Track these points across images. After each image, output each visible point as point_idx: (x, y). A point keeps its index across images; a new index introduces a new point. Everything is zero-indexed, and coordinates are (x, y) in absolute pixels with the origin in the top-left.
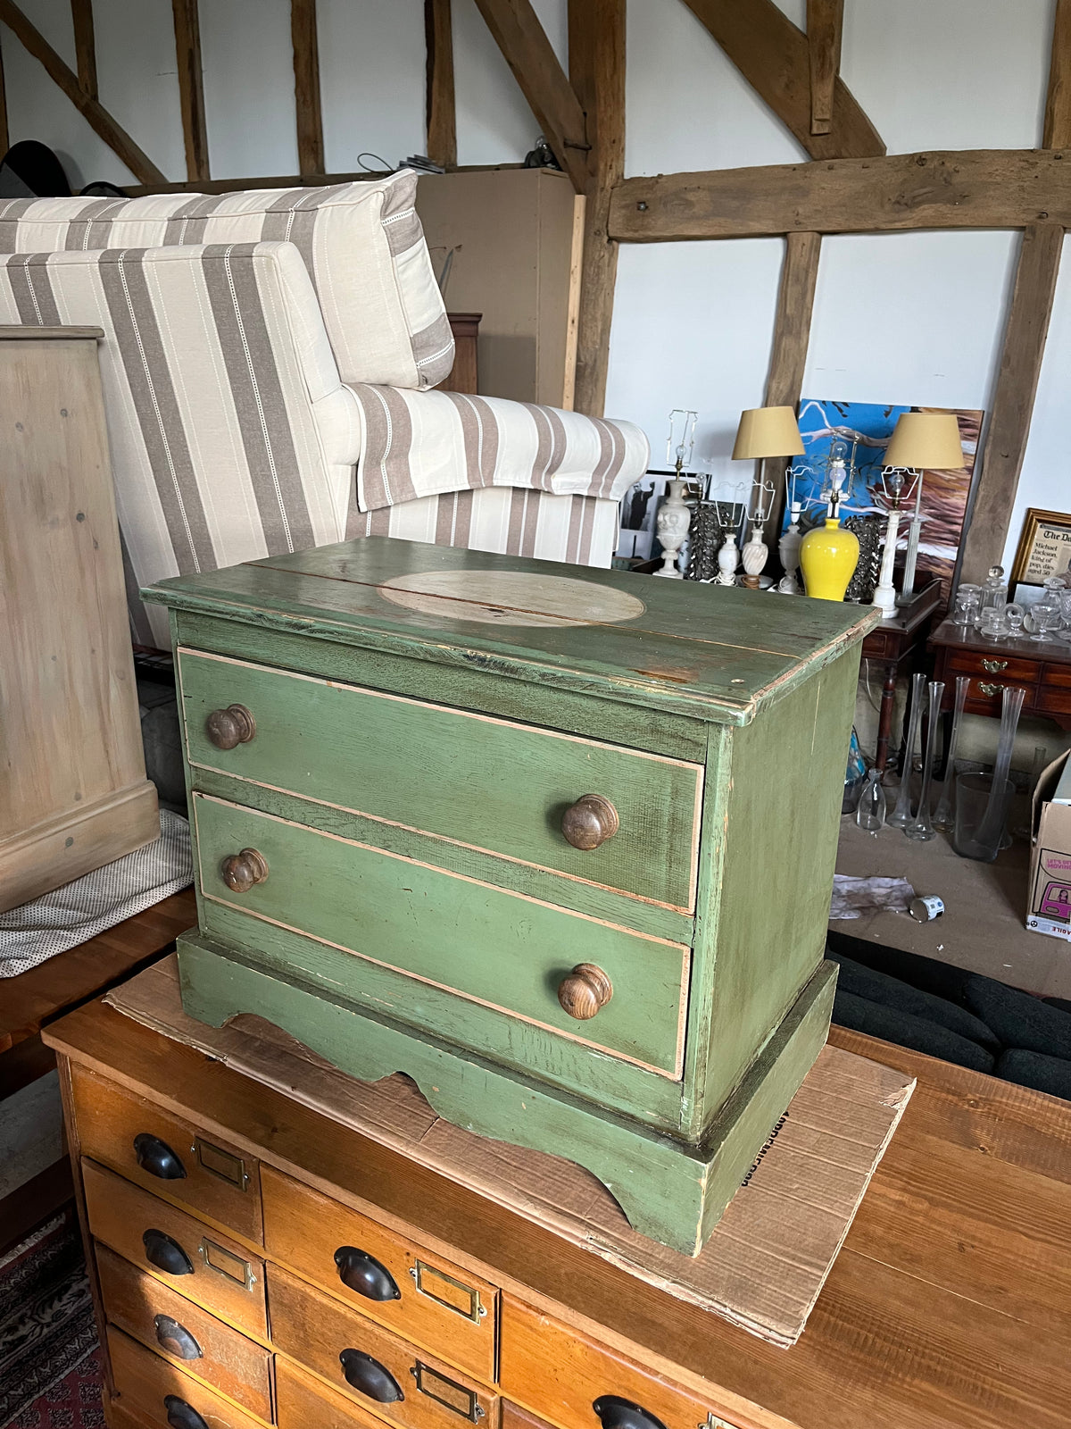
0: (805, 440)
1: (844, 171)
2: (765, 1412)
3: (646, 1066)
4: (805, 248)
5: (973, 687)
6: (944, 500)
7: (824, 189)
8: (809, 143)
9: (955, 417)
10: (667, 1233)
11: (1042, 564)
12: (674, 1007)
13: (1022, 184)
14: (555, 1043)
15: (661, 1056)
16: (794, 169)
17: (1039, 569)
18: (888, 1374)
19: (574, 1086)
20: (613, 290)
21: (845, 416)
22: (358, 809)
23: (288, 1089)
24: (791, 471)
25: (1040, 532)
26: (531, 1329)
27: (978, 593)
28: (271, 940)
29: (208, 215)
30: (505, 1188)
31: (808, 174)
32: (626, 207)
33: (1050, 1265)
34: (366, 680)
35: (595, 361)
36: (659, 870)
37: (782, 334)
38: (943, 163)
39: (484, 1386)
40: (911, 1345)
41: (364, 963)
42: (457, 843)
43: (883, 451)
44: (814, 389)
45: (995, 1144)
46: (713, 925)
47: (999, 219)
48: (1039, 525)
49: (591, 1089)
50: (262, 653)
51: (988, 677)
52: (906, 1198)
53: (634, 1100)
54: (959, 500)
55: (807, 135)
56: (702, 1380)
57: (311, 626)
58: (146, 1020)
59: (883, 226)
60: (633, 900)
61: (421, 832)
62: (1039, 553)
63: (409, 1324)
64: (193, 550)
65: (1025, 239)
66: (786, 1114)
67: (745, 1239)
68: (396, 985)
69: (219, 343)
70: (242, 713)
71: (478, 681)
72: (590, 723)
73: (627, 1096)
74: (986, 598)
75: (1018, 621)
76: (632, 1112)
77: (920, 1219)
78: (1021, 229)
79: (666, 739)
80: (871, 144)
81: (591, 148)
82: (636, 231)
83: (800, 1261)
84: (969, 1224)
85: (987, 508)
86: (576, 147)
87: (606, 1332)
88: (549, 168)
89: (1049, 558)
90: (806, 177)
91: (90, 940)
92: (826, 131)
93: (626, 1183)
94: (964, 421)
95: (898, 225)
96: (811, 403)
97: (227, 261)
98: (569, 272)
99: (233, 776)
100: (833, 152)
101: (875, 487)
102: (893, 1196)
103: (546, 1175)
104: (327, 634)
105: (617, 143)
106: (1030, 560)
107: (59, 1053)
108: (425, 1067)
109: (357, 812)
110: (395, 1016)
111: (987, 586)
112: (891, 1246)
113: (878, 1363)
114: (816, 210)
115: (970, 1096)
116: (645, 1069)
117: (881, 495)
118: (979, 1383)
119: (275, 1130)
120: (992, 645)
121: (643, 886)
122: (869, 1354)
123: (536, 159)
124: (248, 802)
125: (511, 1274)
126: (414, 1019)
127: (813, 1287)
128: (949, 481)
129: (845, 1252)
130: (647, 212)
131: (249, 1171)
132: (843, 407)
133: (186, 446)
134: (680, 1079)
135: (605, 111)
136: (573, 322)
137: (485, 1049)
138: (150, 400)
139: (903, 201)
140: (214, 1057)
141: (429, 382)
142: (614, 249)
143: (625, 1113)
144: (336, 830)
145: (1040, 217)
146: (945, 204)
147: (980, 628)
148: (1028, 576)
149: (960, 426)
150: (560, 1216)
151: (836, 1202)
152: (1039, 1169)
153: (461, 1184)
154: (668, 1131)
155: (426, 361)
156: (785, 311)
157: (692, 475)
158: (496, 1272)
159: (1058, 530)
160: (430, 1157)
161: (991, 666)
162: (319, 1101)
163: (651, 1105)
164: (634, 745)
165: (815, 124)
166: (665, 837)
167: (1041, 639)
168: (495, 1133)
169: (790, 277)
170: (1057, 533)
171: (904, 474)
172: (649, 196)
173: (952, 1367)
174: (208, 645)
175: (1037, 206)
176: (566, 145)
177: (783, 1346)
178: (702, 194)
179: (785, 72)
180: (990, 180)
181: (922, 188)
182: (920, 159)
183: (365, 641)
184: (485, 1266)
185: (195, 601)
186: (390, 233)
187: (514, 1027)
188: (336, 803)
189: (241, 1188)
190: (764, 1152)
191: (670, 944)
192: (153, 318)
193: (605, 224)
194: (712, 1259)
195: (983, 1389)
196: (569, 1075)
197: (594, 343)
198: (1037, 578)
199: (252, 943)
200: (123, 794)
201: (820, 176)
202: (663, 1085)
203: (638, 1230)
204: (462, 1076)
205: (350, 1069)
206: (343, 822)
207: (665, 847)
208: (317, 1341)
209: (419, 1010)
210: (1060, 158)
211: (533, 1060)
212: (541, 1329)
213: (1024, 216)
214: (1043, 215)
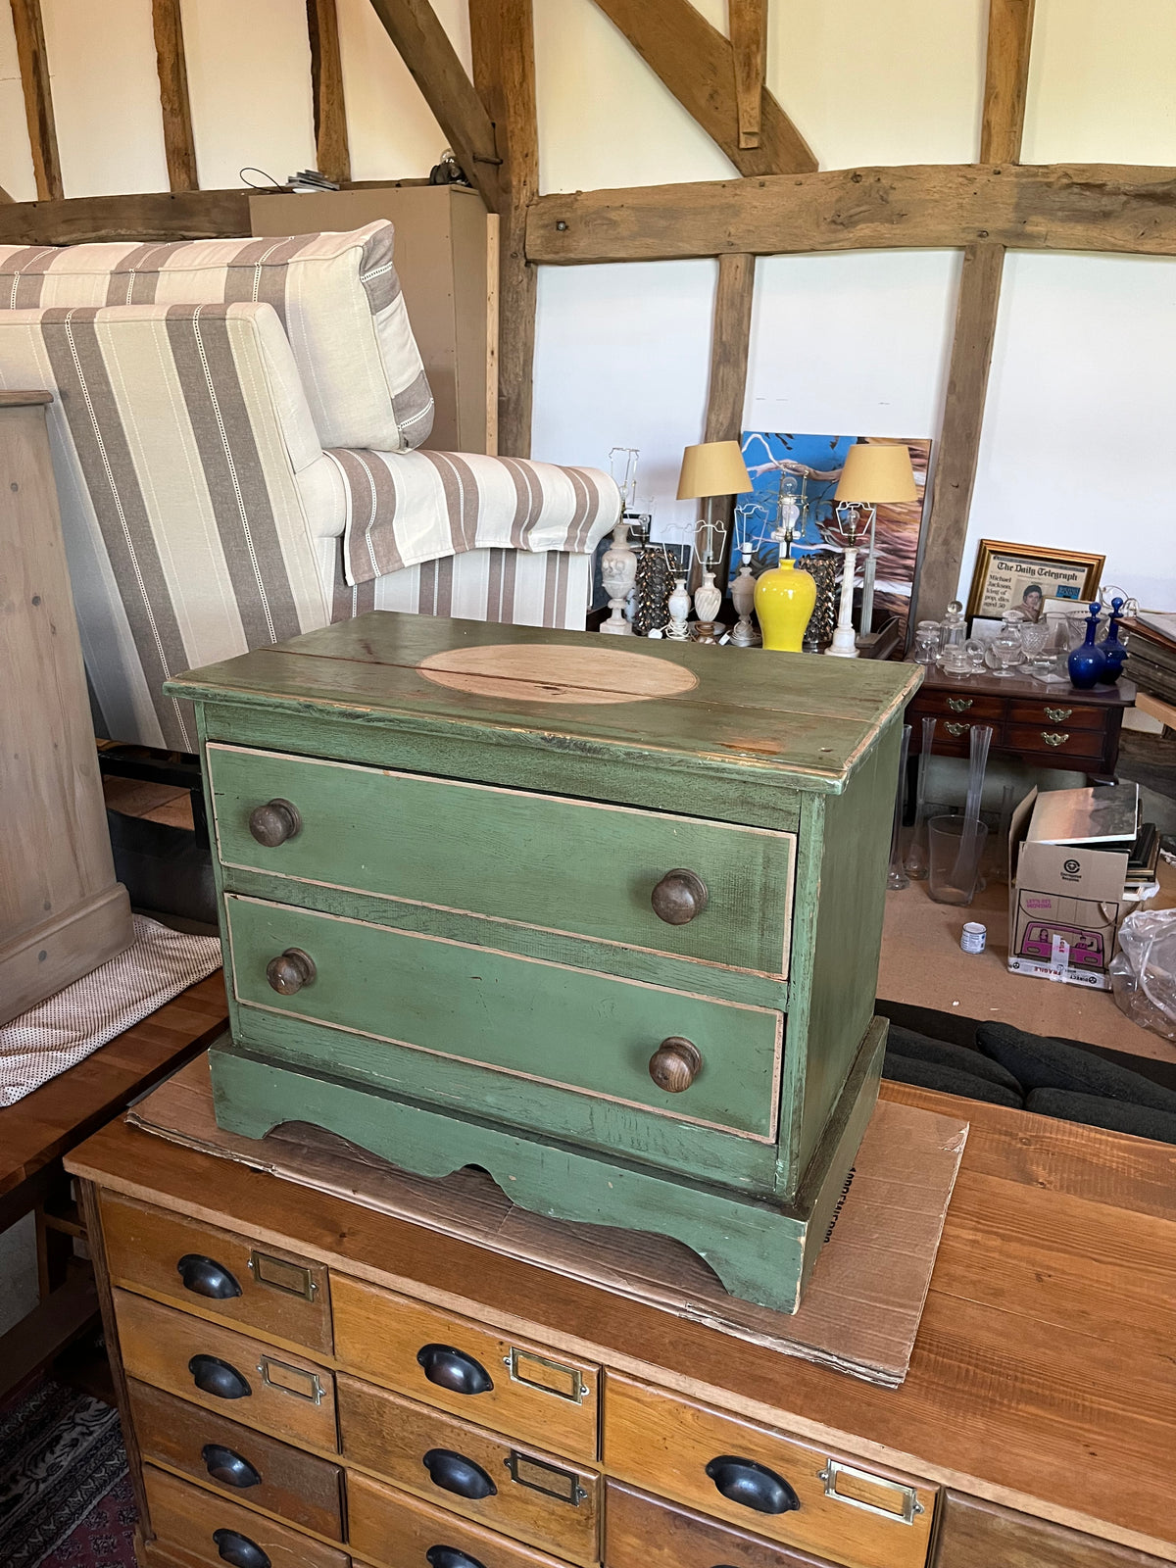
0: (752, 474)
1: (776, 189)
2: (887, 1450)
3: (742, 1134)
4: (739, 270)
5: (939, 726)
6: (896, 534)
7: (756, 207)
8: (738, 159)
9: (906, 447)
10: (765, 1294)
11: (997, 597)
12: (769, 1072)
13: (960, 201)
14: (641, 1118)
15: (754, 1121)
16: (724, 186)
17: (994, 602)
18: (993, 1401)
19: (663, 1160)
20: (533, 317)
21: (789, 448)
22: (421, 900)
23: (350, 1193)
24: (741, 510)
25: (994, 563)
26: (638, 1400)
27: (937, 629)
28: (319, 1042)
29: (159, 269)
30: (593, 1268)
31: (739, 191)
32: (545, 226)
33: (1123, 1286)
34: (426, 767)
35: (519, 395)
36: (751, 940)
37: (719, 363)
38: (879, 179)
39: (584, 1467)
40: (1010, 1372)
41: (428, 1057)
42: (532, 927)
43: (834, 484)
44: (757, 419)
45: (1052, 1178)
46: (807, 989)
47: (939, 238)
48: (992, 556)
49: (681, 1161)
50: (307, 745)
51: (955, 717)
52: (979, 1237)
53: (725, 1168)
54: (911, 533)
55: (734, 148)
56: (821, 1426)
57: (368, 715)
58: (178, 1137)
59: (821, 245)
60: (724, 971)
61: (492, 919)
62: (994, 585)
63: (502, 1414)
64: (155, 632)
65: (966, 260)
66: (853, 1170)
67: (838, 1292)
68: (464, 1077)
69: (186, 412)
70: (284, 808)
71: (553, 762)
72: (676, 799)
73: (719, 1164)
74: (946, 635)
75: (980, 657)
76: (725, 1180)
77: (996, 1255)
78: (960, 248)
79: (756, 810)
80: (804, 161)
81: (502, 162)
82: (557, 253)
83: (893, 1304)
84: (1041, 1255)
85: (940, 540)
86: (486, 161)
87: (719, 1392)
88: (459, 185)
89: (1003, 590)
90: (736, 195)
91: (85, 1059)
92: (756, 145)
93: (720, 1249)
94: (915, 451)
95: (835, 245)
96: (753, 436)
97: (195, 324)
98: (485, 299)
99: (273, 874)
100: (762, 168)
101: (824, 522)
102: (967, 1237)
103: (632, 1251)
104: (387, 723)
105: (530, 156)
106: (985, 594)
107: (84, 1179)
108: (501, 1157)
109: (419, 903)
110: (463, 1108)
111: (945, 622)
112: (973, 1283)
113: (983, 1392)
114: (749, 231)
115: (1021, 1135)
116: (737, 1136)
117: (832, 532)
118: (1079, 1401)
119: (343, 1235)
120: (956, 683)
121: (734, 956)
122: (973, 1384)
123: (440, 175)
124: (291, 902)
125: (616, 1348)
126: (484, 1109)
127: (910, 1327)
128: (899, 513)
129: (932, 1294)
130: (568, 232)
131: (317, 1280)
132: (787, 439)
133: (147, 521)
134: (774, 1142)
135: (516, 122)
136: (492, 353)
137: (565, 1132)
138: (103, 472)
139: (839, 221)
140: (261, 1168)
141: (410, 445)
142: (532, 273)
143: (717, 1182)
144: (395, 923)
145: (981, 236)
146: (882, 223)
147: (943, 667)
148: (984, 610)
149: (912, 456)
150: (655, 1289)
151: (917, 1245)
152: (1096, 1198)
153: (549, 1269)
154: (763, 1194)
155: (408, 423)
156: (721, 339)
157: (635, 517)
158: (601, 1349)
159: (1011, 561)
160: (513, 1246)
161: (956, 705)
162: (384, 1202)
163: (744, 1171)
164: (723, 818)
165: (742, 137)
166: (757, 907)
167: (1004, 674)
168: (579, 1216)
169: (724, 302)
170: (1010, 564)
171: (859, 509)
172: (568, 215)
173: (1052, 1389)
174: (242, 739)
175: (977, 224)
176: (475, 159)
177: (893, 1386)
178: (624, 213)
179: (709, 82)
180: (928, 197)
181: (858, 205)
182: (855, 176)
183: (431, 728)
184: (589, 1344)
185: (231, 693)
186: (370, 289)
187: (597, 1108)
188: (394, 894)
189: (308, 1299)
190: (839, 1208)
191: (762, 1010)
192: (107, 383)
193: (522, 245)
194: (809, 1314)
195: (1084, 1405)
196: (655, 1149)
197: (517, 375)
198: (992, 611)
199: (295, 1046)
200: (94, 899)
201: (750, 195)
202: (756, 1149)
203: (735, 1294)
204: (542, 1161)
205: (414, 1167)
206: (402, 913)
207: (757, 916)
208: (397, 1446)
209: (490, 1099)
210: (999, 173)
211: (617, 1139)
212: (649, 1400)
213: (962, 235)
214: (983, 234)
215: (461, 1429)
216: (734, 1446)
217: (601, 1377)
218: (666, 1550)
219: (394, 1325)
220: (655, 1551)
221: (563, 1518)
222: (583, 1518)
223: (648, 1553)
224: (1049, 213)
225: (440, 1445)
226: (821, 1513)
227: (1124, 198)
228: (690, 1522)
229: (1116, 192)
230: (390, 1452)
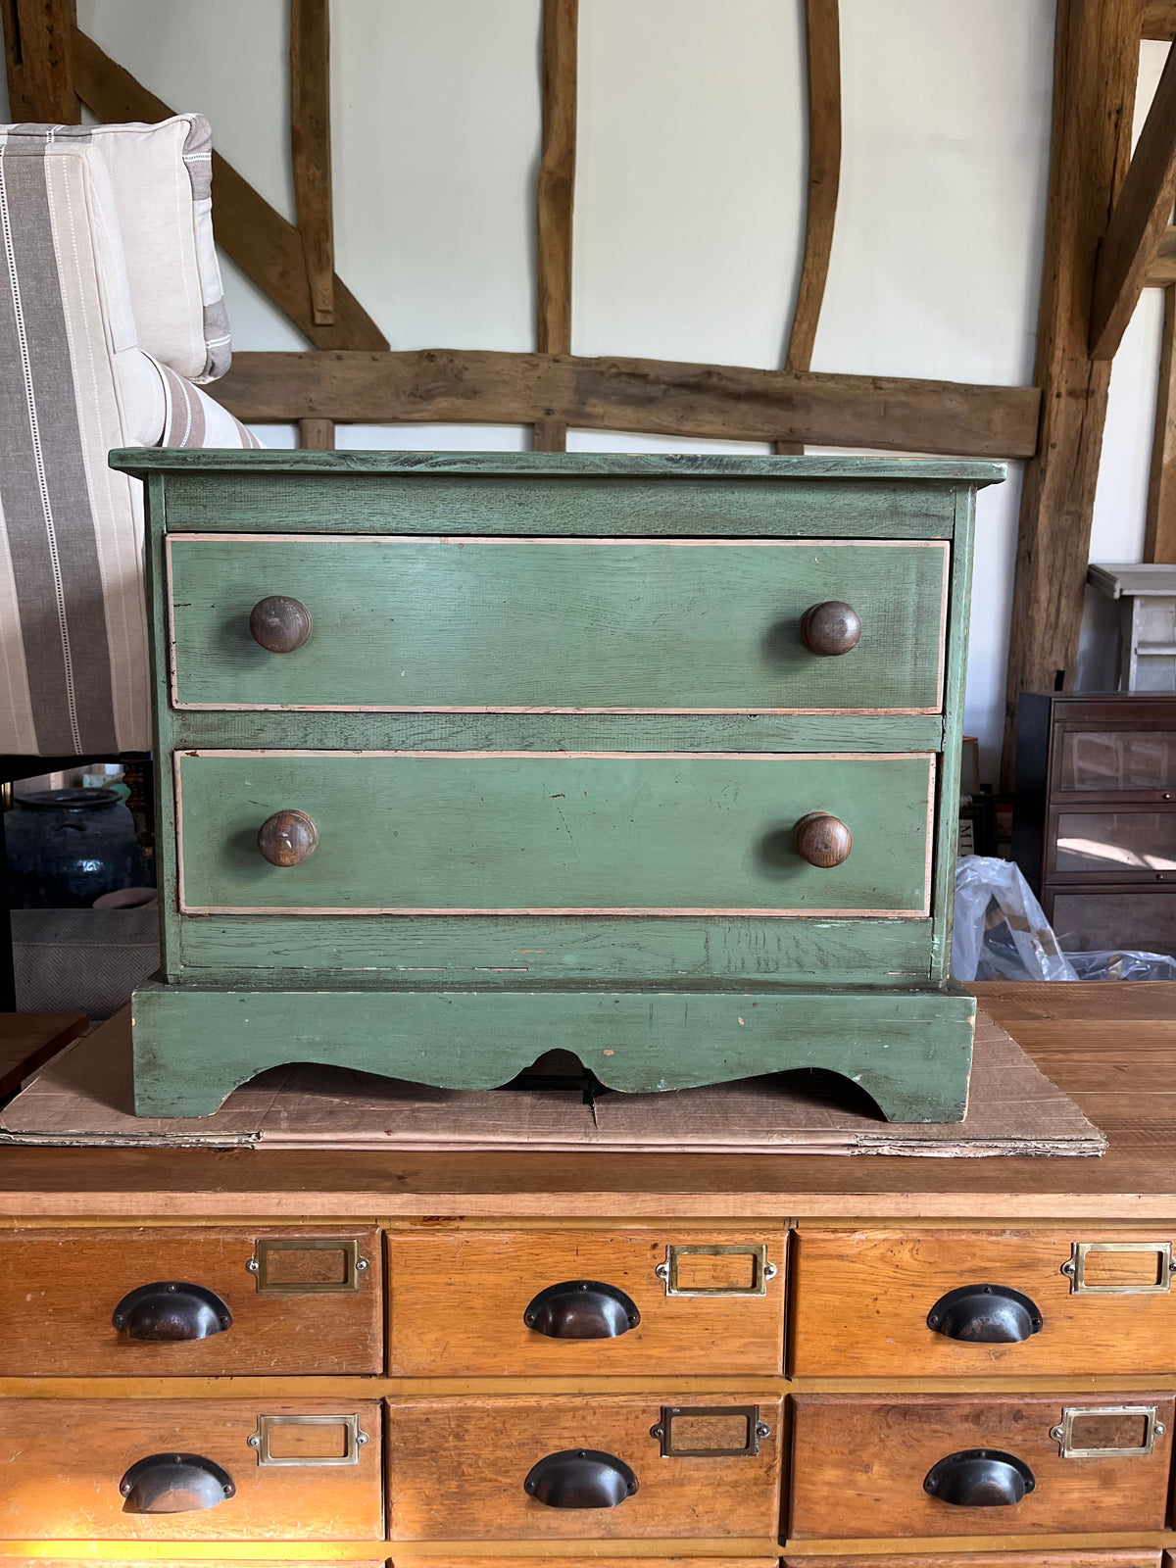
1: (354, 362)
3: (890, 913)
4: (321, 435)
7: (335, 377)
8: (311, 333)
10: (932, 1105)
12: (921, 830)
13: (527, 383)
14: (771, 931)
15: (907, 894)
16: (300, 357)
22: (484, 704)
23: (382, 1136)
26: (841, 1258)
28: (313, 942)
30: (734, 1134)
31: (315, 362)
34: (500, 527)
36: (904, 673)
38: (452, 361)
41: (482, 922)
47: (510, 414)
49: (818, 971)
50: (327, 520)
53: (874, 964)
55: (310, 326)
59: (402, 416)
61: (581, 711)
65: (534, 434)
67: (981, 1101)
68: (534, 936)
71: (667, 498)
72: (816, 522)
73: (863, 961)
76: (872, 980)
78: (529, 425)
79: (907, 521)
80: (376, 341)
83: (1040, 1098)
84: (1102, 1056)
90: (314, 365)
92: (331, 322)
93: (877, 1064)
95: (416, 418)
100: (338, 344)
108: (592, 1027)
109: (481, 709)
110: (535, 979)
114: (330, 398)
116: (886, 918)
121: (883, 696)
124: (285, 743)
125: (817, 1191)
126: (563, 975)
127: (1075, 1108)
134: (928, 914)
137: (669, 976)
139: (418, 394)
143: (863, 986)
144: (443, 744)
145: (547, 414)
146: (458, 398)
150: (814, 1134)
151: (1012, 1060)
154: (915, 982)
160: (626, 1137)
162: (435, 1134)
163: (894, 962)
164: (871, 536)
165: (318, 315)
166: (910, 632)
168: (698, 1078)
174: (224, 524)
175: (543, 403)
177: (1100, 1153)
179: (279, 262)
180: (498, 378)
181: (435, 382)
182: (429, 355)
183: (520, 464)
187: (713, 931)
188: (446, 704)
191: (913, 756)
194: (976, 1120)
196: (789, 966)
201: (328, 365)
202: (910, 929)
203: (896, 1118)
204: (651, 1015)
205: (464, 1082)
206: (455, 730)
207: (910, 644)
208: (485, 1480)
209: (570, 959)
210: (558, 361)
211: (740, 965)
212: (855, 1251)
213: (532, 413)
214: (548, 412)
215: (587, 1407)
216: (961, 1273)
217: (794, 1241)
218: (876, 1468)
219: (490, 1279)
220: (861, 1477)
221: (735, 1485)
222: (761, 1472)
223: (851, 1484)
224: (605, 397)
225: (556, 1444)
226: (1067, 1323)
227: (663, 387)
228: (905, 1412)
229: (657, 382)
230: (474, 1494)
